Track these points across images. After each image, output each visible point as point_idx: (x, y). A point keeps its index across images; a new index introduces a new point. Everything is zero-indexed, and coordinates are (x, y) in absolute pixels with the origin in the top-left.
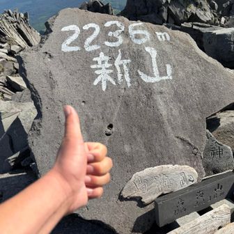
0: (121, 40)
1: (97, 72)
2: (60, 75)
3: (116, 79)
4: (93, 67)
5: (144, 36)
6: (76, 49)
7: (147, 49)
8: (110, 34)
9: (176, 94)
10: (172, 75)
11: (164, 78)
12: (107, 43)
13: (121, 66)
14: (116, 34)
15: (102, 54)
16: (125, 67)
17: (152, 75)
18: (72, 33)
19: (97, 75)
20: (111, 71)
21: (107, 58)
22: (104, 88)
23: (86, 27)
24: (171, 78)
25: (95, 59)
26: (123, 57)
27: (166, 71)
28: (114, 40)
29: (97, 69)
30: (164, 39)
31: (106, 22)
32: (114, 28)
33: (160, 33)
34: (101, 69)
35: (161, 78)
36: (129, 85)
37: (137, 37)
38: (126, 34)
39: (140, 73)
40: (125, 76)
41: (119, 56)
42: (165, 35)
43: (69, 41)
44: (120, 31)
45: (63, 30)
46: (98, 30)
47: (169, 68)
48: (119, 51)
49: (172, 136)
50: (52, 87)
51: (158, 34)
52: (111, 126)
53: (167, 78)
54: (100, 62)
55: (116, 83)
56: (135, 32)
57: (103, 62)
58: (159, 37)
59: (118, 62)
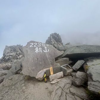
0: (40, 46)
2: (29, 51)
3: (39, 51)
6: (32, 46)
7: (45, 47)
9: (50, 54)
18: (32, 44)
19: (36, 51)
22: (37, 53)
23: (35, 43)
28: (39, 45)
32: (39, 44)
37: (43, 45)
38: (41, 45)
39: (43, 50)
45: (30, 44)
46: (36, 44)
49: (49, 60)
50: (27, 53)
52: (38, 59)
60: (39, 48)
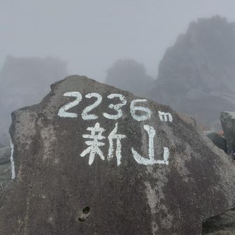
0: (120, 114)
1: (88, 143)
3: (106, 153)
4: (85, 136)
5: (145, 113)
6: (73, 115)
7: (146, 127)
8: (111, 106)
9: (171, 185)
10: (169, 160)
11: (160, 162)
12: (106, 115)
13: (115, 141)
14: (117, 107)
15: (97, 125)
16: (118, 142)
17: (147, 157)
18: (73, 99)
19: (87, 146)
20: (103, 144)
21: (102, 130)
22: (91, 162)
23: (88, 96)
24: (167, 163)
25: (89, 129)
26: (119, 132)
27: (162, 155)
28: (114, 112)
29: (88, 139)
30: (166, 120)
31: (110, 94)
32: (116, 101)
33: (163, 113)
34: (92, 140)
35: (155, 162)
36: (119, 163)
37: (138, 113)
38: (126, 109)
39: (133, 151)
40: (117, 152)
41: (115, 130)
42: (167, 116)
43: (68, 107)
44: (122, 105)
45: (65, 95)
47: (166, 151)
48: (116, 125)
50: (35, 152)
51: (161, 113)
52: (86, 209)
53: (162, 162)
54: (93, 133)
55: (106, 158)
56: (137, 108)
57: (97, 133)
58: (161, 117)
59: (112, 135)
60: (106, 134)
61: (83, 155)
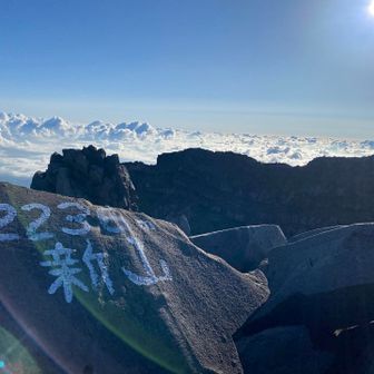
1: (53, 273)
6: (11, 237)
7: (129, 240)
8: (69, 218)
10: (172, 274)
11: (162, 279)
12: (65, 230)
13: (94, 262)
14: (78, 219)
15: (59, 245)
16: (101, 263)
17: (145, 275)
21: (69, 251)
23: (26, 208)
24: (171, 279)
25: (47, 252)
26: (96, 249)
29: (52, 268)
30: (148, 228)
31: (59, 203)
33: (141, 222)
34: (60, 267)
35: (158, 279)
36: (112, 291)
37: (111, 224)
39: (126, 272)
40: (103, 277)
41: (89, 248)
42: (148, 224)
44: (84, 215)
46: (47, 213)
48: (88, 241)
53: (165, 278)
54: (56, 257)
56: (107, 218)
57: (63, 257)
58: (141, 226)
59: (87, 256)
61: (52, 291)
